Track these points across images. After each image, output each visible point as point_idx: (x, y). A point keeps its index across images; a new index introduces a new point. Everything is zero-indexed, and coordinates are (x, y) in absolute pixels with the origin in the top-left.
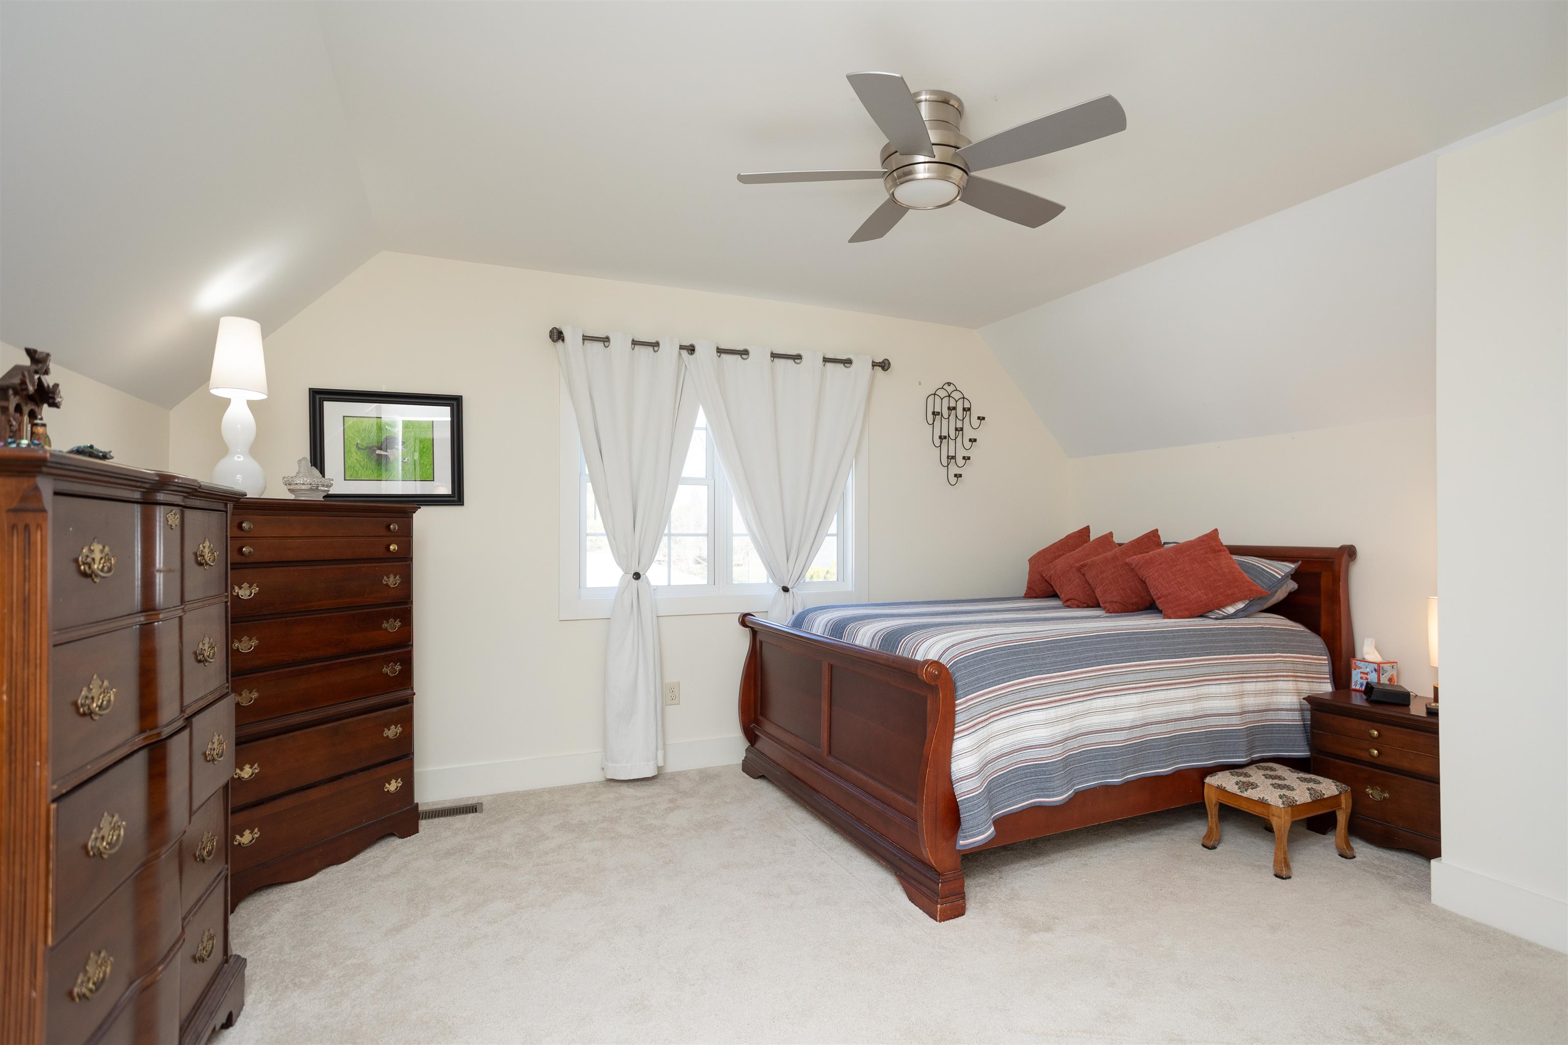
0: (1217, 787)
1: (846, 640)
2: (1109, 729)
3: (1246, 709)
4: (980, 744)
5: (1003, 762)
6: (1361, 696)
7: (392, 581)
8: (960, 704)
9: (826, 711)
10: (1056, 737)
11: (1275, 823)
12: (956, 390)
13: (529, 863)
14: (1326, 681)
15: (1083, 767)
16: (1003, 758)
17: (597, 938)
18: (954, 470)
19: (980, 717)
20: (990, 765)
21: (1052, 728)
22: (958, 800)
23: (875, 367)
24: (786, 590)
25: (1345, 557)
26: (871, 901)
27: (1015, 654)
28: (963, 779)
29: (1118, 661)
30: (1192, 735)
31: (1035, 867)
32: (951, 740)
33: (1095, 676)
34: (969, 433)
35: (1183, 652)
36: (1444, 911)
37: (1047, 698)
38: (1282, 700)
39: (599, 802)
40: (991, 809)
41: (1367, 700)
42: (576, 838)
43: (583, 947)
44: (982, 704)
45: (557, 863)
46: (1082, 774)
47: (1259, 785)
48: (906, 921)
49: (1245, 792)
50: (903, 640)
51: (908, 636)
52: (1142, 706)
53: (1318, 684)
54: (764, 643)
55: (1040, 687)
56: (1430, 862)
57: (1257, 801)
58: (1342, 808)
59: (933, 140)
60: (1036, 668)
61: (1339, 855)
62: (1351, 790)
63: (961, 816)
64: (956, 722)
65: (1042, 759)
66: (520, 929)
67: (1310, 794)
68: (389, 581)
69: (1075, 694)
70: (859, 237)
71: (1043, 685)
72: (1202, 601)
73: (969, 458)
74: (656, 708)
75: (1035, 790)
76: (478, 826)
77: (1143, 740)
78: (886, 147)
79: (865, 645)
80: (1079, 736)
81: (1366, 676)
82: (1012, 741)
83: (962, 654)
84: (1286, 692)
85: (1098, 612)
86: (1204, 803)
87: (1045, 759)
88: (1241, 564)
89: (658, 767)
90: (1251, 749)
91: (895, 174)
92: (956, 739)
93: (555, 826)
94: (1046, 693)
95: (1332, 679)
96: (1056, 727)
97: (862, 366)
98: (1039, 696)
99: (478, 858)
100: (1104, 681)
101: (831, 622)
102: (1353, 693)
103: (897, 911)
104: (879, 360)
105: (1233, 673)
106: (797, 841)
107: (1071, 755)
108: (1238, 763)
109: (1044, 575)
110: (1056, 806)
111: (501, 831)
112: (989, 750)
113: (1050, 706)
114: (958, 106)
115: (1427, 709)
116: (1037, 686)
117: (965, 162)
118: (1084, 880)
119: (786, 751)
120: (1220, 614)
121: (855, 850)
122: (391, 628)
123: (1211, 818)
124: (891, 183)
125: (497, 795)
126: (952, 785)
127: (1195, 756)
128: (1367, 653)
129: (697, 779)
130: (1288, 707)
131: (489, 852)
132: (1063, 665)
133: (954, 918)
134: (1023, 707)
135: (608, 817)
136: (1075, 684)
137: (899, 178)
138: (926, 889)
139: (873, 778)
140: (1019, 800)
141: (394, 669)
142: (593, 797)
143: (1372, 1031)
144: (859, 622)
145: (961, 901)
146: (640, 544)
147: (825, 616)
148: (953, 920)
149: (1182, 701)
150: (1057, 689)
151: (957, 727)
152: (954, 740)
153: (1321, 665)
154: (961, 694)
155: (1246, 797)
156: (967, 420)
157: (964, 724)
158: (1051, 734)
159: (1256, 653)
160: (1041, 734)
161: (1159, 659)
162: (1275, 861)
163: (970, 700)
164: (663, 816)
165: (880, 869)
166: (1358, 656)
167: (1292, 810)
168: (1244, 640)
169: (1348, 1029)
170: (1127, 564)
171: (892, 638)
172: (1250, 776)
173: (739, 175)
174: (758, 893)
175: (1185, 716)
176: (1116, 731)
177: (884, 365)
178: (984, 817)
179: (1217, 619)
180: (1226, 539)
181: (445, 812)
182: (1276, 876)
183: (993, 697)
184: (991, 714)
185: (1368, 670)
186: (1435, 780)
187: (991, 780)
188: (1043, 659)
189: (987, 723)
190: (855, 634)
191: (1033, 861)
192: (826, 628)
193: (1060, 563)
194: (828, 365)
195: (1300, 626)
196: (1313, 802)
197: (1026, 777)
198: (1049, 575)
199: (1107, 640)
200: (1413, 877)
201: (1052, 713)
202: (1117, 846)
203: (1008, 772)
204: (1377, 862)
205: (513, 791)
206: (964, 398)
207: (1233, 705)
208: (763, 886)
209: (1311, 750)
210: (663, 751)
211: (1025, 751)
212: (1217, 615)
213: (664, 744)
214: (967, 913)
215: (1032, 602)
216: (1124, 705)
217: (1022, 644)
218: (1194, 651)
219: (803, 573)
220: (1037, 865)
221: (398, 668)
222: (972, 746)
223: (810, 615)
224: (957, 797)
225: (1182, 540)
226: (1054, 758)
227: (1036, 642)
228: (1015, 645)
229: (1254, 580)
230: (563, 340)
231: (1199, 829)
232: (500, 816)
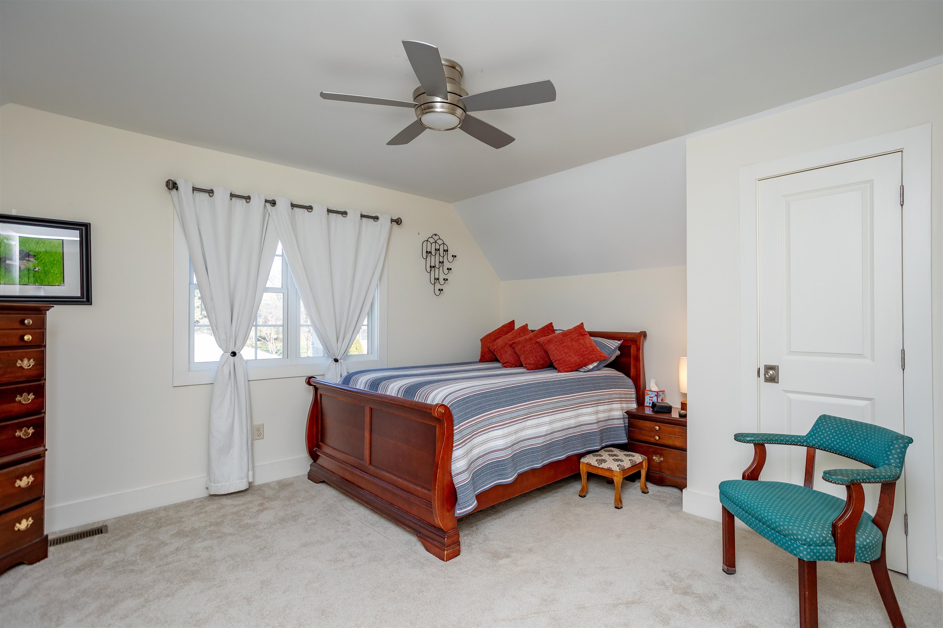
0: (587, 464)
1: (380, 391)
2: (534, 437)
3: (599, 420)
4: (468, 452)
5: (480, 461)
6: (650, 409)
7: (27, 364)
8: (456, 429)
9: (368, 437)
10: (508, 444)
11: (616, 479)
12: (440, 239)
13: (153, 565)
14: (634, 402)
15: (521, 460)
16: (480, 459)
17: (215, 612)
18: (438, 286)
19: (467, 436)
20: (473, 464)
21: (506, 439)
22: (456, 487)
23: (393, 222)
24: (336, 360)
25: (642, 337)
26: (403, 554)
27: (485, 397)
28: (459, 474)
29: (539, 398)
30: (574, 436)
31: (495, 520)
32: (452, 451)
33: (527, 407)
34: (447, 265)
35: (570, 391)
36: (688, 514)
37: (503, 422)
38: (615, 414)
39: (206, 512)
40: (475, 490)
41: (653, 411)
42: (190, 541)
43: (204, 621)
44: (468, 428)
45: (176, 561)
46: (521, 464)
47: (607, 460)
48: (426, 564)
49: (601, 465)
50: (418, 391)
51: (421, 389)
52: (551, 423)
53: (630, 404)
54: (323, 396)
55: (499, 416)
56: (682, 491)
57: (607, 469)
58: (643, 468)
59: (448, 90)
60: (497, 405)
61: (642, 492)
62: (647, 458)
63: (458, 496)
64: (454, 440)
65: (501, 457)
66: (150, 618)
67: (631, 462)
68: (24, 364)
69: (518, 419)
70: (392, 142)
71: (501, 415)
72: (577, 362)
73: (447, 280)
74: (247, 443)
75: (497, 476)
76: (104, 543)
77: (551, 441)
78: (417, 90)
79: (393, 395)
80: (519, 442)
81: (652, 399)
82: (485, 448)
83: (456, 398)
84: (617, 410)
85: (522, 369)
86: (580, 473)
87: (502, 457)
88: (595, 341)
89: (249, 482)
90: (602, 441)
91: (422, 106)
92: (454, 450)
93: (172, 535)
94: (502, 419)
95: (636, 401)
96: (508, 438)
97: (385, 221)
98: (499, 421)
99: (107, 569)
100: (531, 410)
101: (369, 381)
102: (646, 408)
103: (420, 559)
104: (395, 218)
105: (593, 401)
106: (351, 522)
107: (515, 453)
108: (596, 449)
109: (491, 349)
110: (507, 485)
111: (126, 545)
112: (472, 455)
113: (505, 426)
114: (461, 71)
115: (679, 413)
116: (498, 416)
117: (465, 105)
118: (523, 524)
119: (340, 464)
120: (586, 369)
121: (389, 523)
122: (25, 401)
123: (584, 480)
124: (420, 112)
125: (120, 518)
126: (452, 478)
127: (576, 448)
128: (652, 387)
129: (277, 487)
130: (618, 417)
131: (116, 562)
132: (511, 402)
133: (454, 558)
134: (490, 428)
135: (214, 522)
136: (517, 413)
137: (425, 109)
138: (437, 542)
139: (400, 477)
140: (489, 482)
141: (27, 432)
142: (200, 509)
143: (667, 582)
144: (388, 381)
145: (458, 547)
146: (235, 334)
147: (365, 377)
148: (454, 559)
149: (569, 418)
150: (508, 416)
151: (455, 443)
152: (453, 451)
153: (632, 394)
154: (456, 423)
155: (601, 468)
156: (445, 257)
157: (459, 441)
158: (505, 442)
159: (604, 390)
160: (500, 443)
161: (559, 396)
162: (615, 500)
163: (461, 426)
164: (255, 516)
165: (406, 533)
166: (647, 389)
167: (623, 472)
168: (598, 383)
169: (658, 583)
170: (537, 342)
171: (412, 390)
172: (602, 456)
173: (322, 92)
174: (330, 560)
175: (571, 426)
176: (538, 438)
177: (398, 222)
178: (471, 495)
179: (585, 372)
180: (587, 328)
181: (75, 536)
182: (616, 508)
183: (474, 423)
184: (473, 434)
185: (653, 396)
186: (684, 450)
187: (474, 473)
188: (500, 399)
189: (471, 439)
190: (386, 389)
191: (494, 517)
192: (366, 385)
193: (500, 342)
194: (363, 219)
195: (622, 374)
196: (632, 466)
197: (492, 469)
198: (493, 349)
199: (532, 386)
200: (673, 499)
201: (506, 431)
202: (536, 502)
203: (482, 467)
204: (658, 494)
205: (134, 513)
206: (444, 244)
207: (593, 418)
208: (332, 555)
209: (628, 439)
210: (252, 472)
211: (491, 454)
212: (585, 370)
213: (253, 467)
214: (462, 553)
215: (485, 364)
216: (542, 423)
217: (488, 391)
218: (575, 390)
219: (348, 350)
220: (496, 519)
221: (31, 431)
222: (464, 454)
223: (355, 376)
224: (455, 485)
225: (565, 329)
226: (507, 457)
227: (496, 390)
228: (485, 392)
229: (601, 350)
230: (177, 189)
231: (577, 487)
232: (123, 534)
